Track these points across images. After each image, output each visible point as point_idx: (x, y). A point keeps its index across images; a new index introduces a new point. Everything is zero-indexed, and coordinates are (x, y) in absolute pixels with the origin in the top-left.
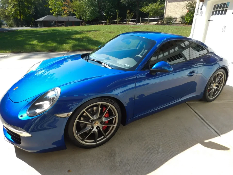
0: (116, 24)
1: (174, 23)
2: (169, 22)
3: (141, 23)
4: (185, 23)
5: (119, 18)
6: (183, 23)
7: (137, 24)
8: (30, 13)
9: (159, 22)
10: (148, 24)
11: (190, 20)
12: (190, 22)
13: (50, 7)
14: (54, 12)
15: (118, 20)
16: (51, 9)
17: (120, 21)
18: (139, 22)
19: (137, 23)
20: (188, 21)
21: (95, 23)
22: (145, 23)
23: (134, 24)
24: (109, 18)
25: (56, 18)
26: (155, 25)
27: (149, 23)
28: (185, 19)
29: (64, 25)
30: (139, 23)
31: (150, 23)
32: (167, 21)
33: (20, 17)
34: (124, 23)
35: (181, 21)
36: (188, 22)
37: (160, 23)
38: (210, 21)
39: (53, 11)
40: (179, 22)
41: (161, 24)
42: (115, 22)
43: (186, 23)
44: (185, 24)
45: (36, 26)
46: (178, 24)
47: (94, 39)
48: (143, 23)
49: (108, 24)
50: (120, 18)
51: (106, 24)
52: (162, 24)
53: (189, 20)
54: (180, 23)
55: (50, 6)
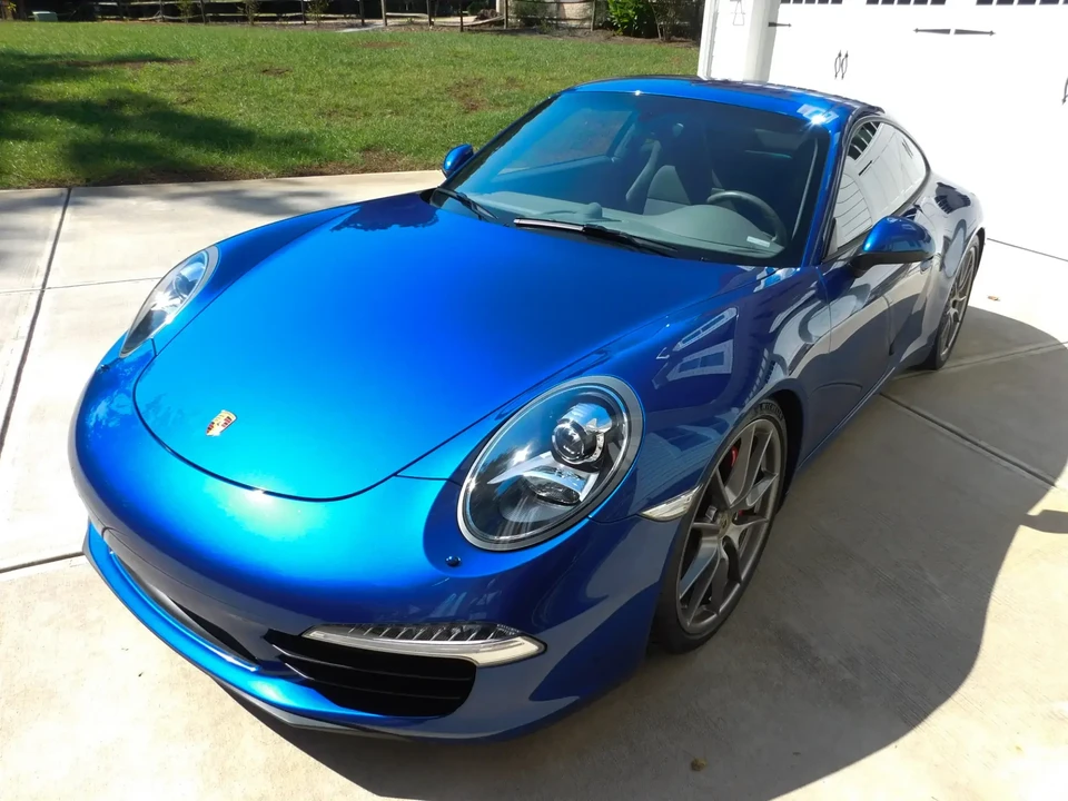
0: (244, 19)
1: (557, 27)
2: (538, 22)
3: (387, 17)
4: (609, 26)
6: (600, 28)
7: (364, 25)
9: (483, 17)
10: (426, 24)
11: (630, 11)
12: (631, 20)
18: (380, 17)
19: (366, 21)
20: (622, 17)
21: (97, 9)
22: (412, 23)
23: (352, 26)
26: (469, 35)
27: (431, 23)
28: (608, 8)
30: (380, 22)
31: (438, 21)
32: (524, 14)
34: (292, 19)
35: (589, 18)
36: (626, 24)
37: (491, 23)
38: (778, 28)
40: (584, 20)
41: (493, 27)
42: (235, 11)
43: (616, 28)
44: (609, 33)
46: (580, 33)
47: (191, 109)
48: (397, 21)
49: (190, 21)
51: (179, 21)
52: (497, 28)
53: (628, 15)
54: (586, 24)
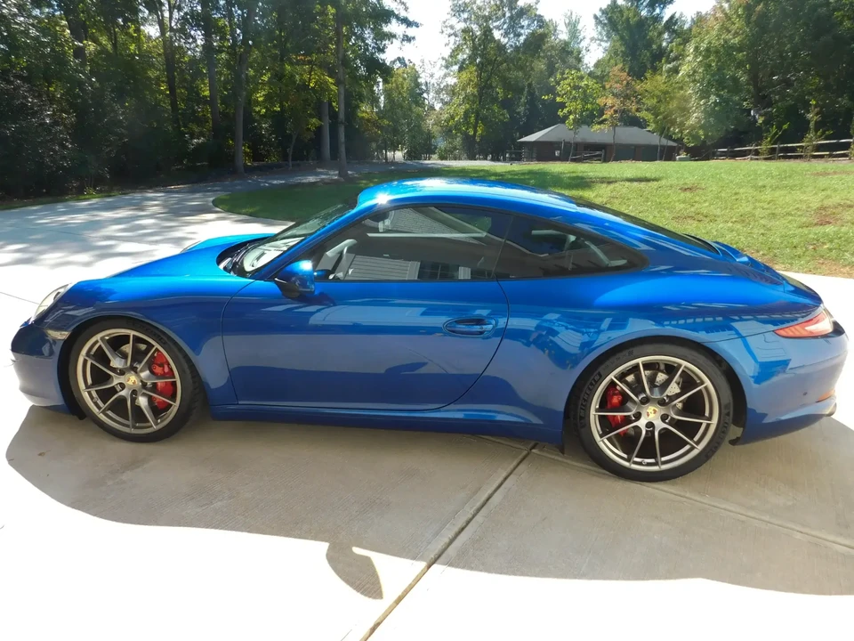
0: (800, 157)
5: (816, 135)
8: (505, 118)
13: (558, 99)
14: (570, 113)
15: (812, 139)
16: (563, 105)
17: (820, 147)
24: (776, 133)
25: (572, 132)
29: (600, 155)
33: (475, 131)
39: (565, 111)
42: (796, 151)
45: (517, 158)
49: (766, 159)
50: (823, 133)
51: (760, 159)
55: (559, 95)
